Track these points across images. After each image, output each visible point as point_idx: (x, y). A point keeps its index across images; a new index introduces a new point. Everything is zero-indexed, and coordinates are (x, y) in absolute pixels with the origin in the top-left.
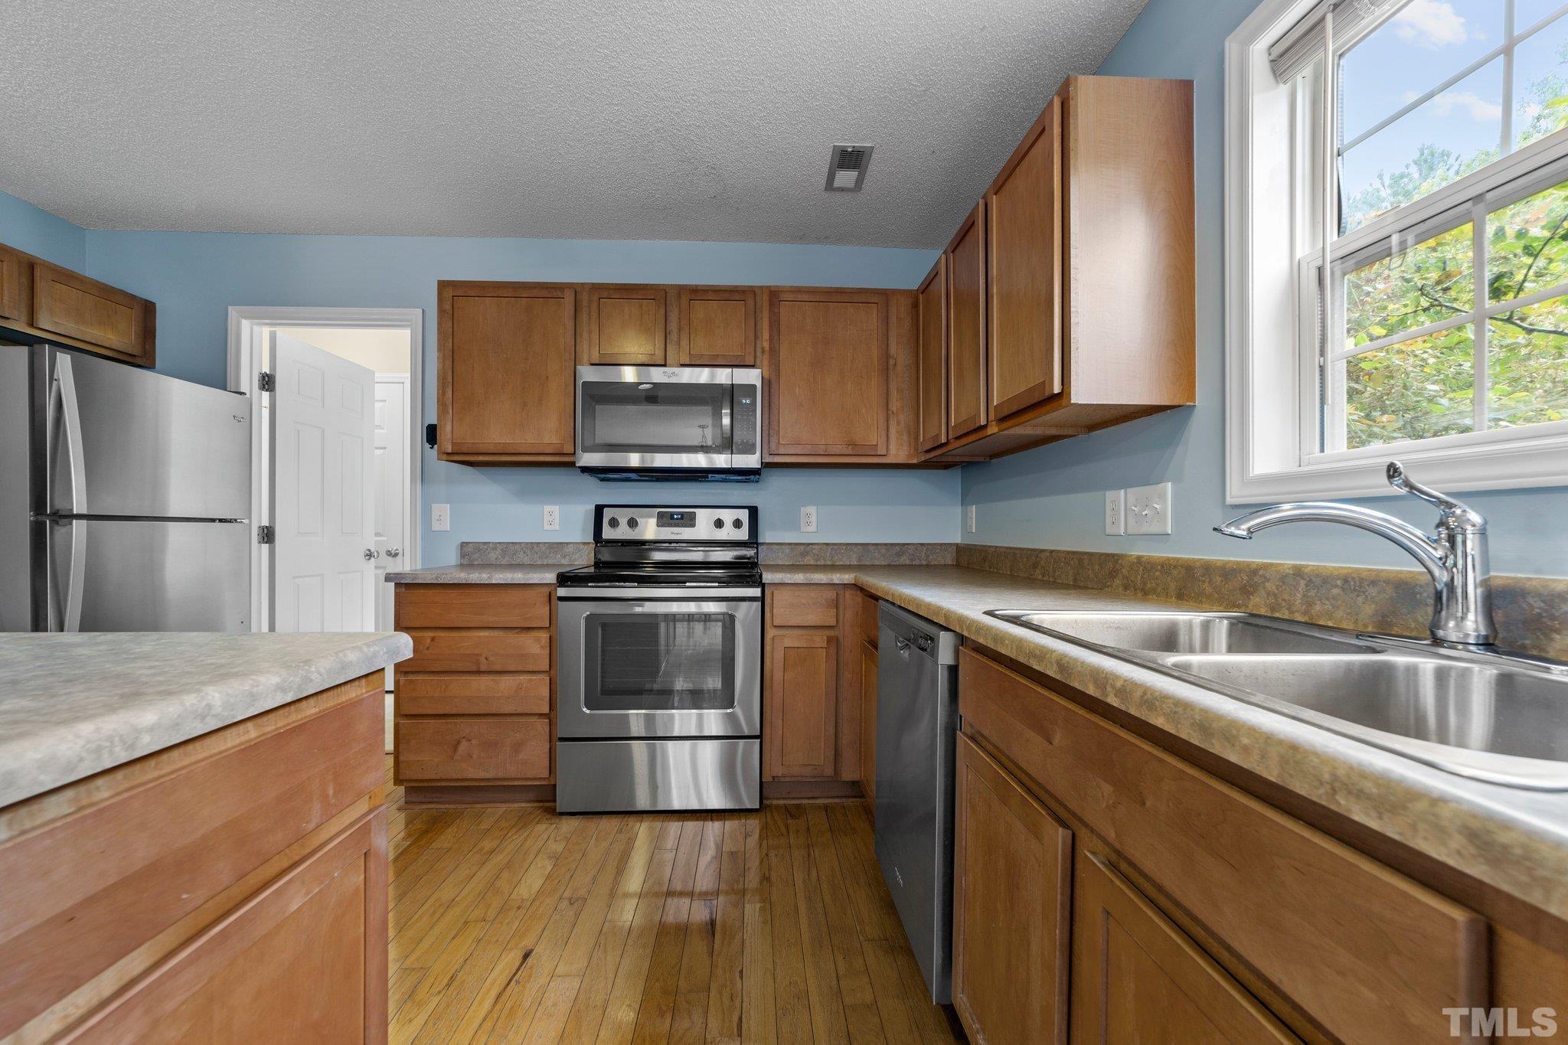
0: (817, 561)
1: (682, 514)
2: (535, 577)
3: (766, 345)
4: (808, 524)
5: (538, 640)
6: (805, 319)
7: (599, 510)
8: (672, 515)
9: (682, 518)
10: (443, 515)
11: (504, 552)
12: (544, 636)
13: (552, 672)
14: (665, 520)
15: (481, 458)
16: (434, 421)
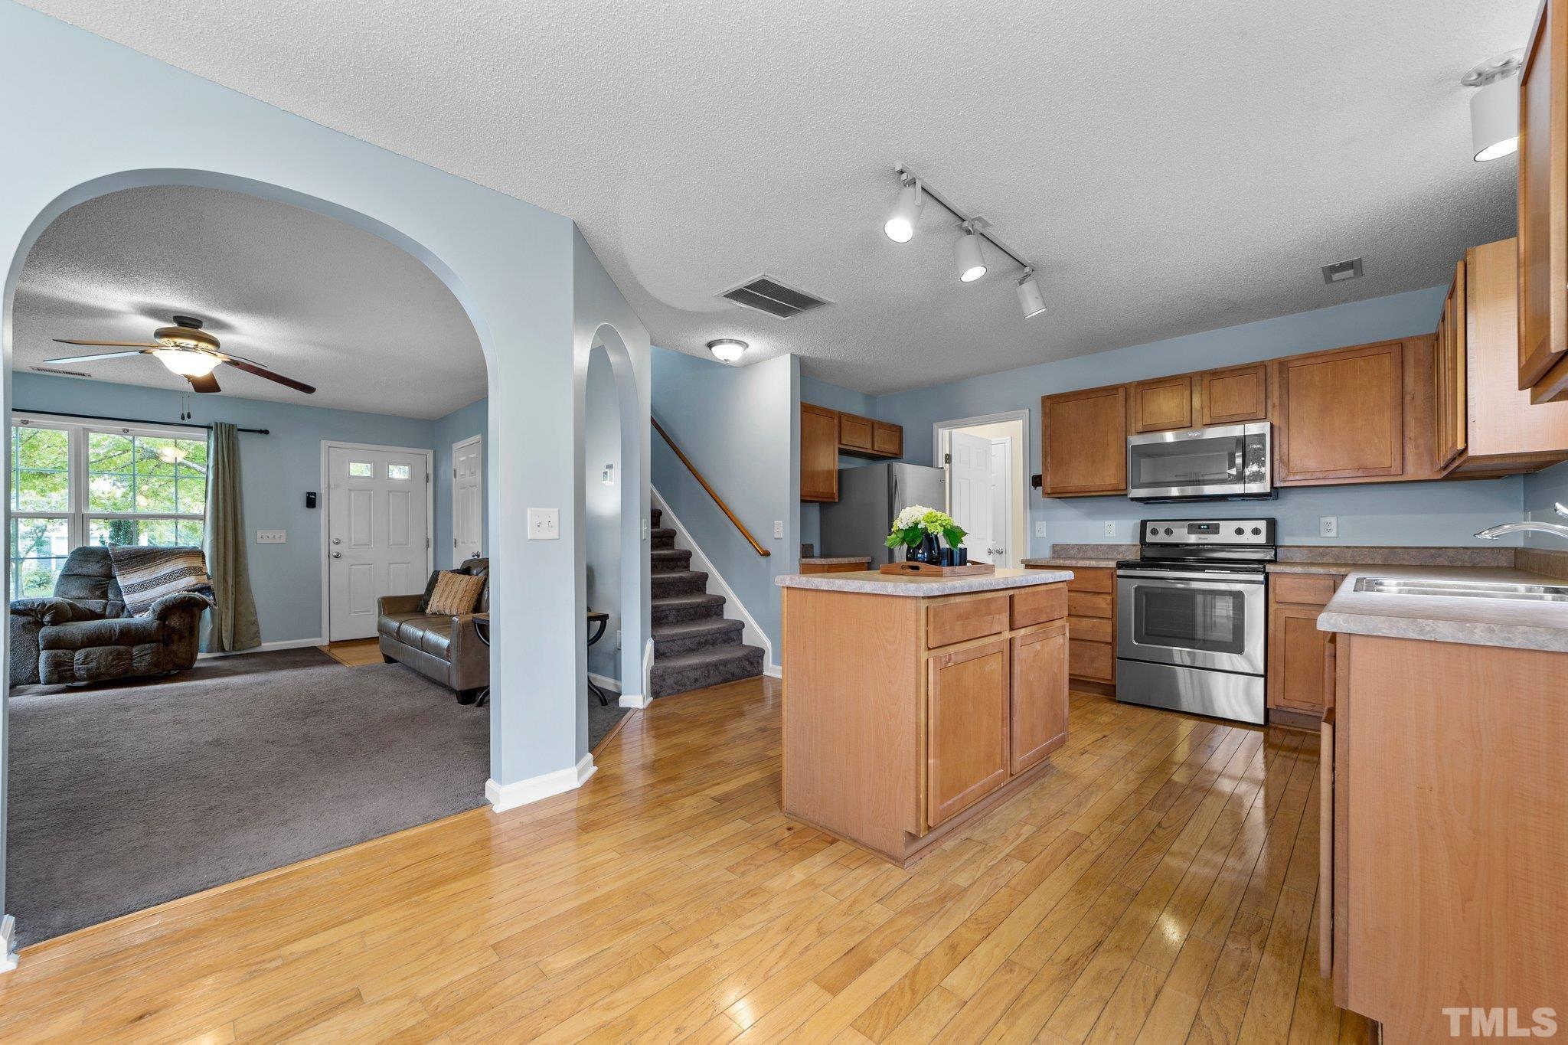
0: (1336, 560)
1: (1208, 526)
2: (1103, 564)
3: (1276, 401)
4: (1329, 530)
5: (1105, 600)
6: (1313, 377)
7: (1144, 524)
8: (1199, 527)
9: (1208, 528)
10: (1042, 528)
11: (1079, 551)
12: (1109, 598)
13: (1114, 619)
14: (1194, 528)
15: (1067, 495)
16: (1039, 472)
